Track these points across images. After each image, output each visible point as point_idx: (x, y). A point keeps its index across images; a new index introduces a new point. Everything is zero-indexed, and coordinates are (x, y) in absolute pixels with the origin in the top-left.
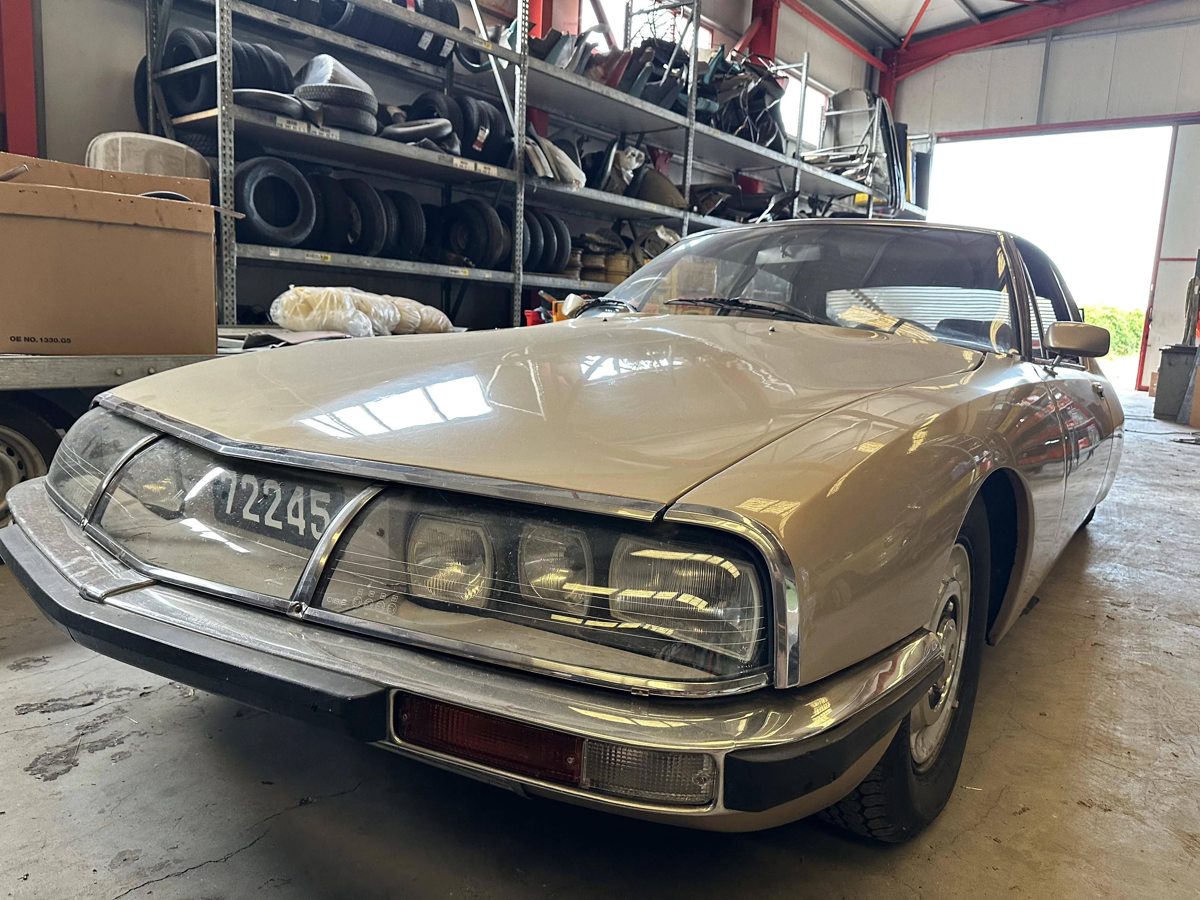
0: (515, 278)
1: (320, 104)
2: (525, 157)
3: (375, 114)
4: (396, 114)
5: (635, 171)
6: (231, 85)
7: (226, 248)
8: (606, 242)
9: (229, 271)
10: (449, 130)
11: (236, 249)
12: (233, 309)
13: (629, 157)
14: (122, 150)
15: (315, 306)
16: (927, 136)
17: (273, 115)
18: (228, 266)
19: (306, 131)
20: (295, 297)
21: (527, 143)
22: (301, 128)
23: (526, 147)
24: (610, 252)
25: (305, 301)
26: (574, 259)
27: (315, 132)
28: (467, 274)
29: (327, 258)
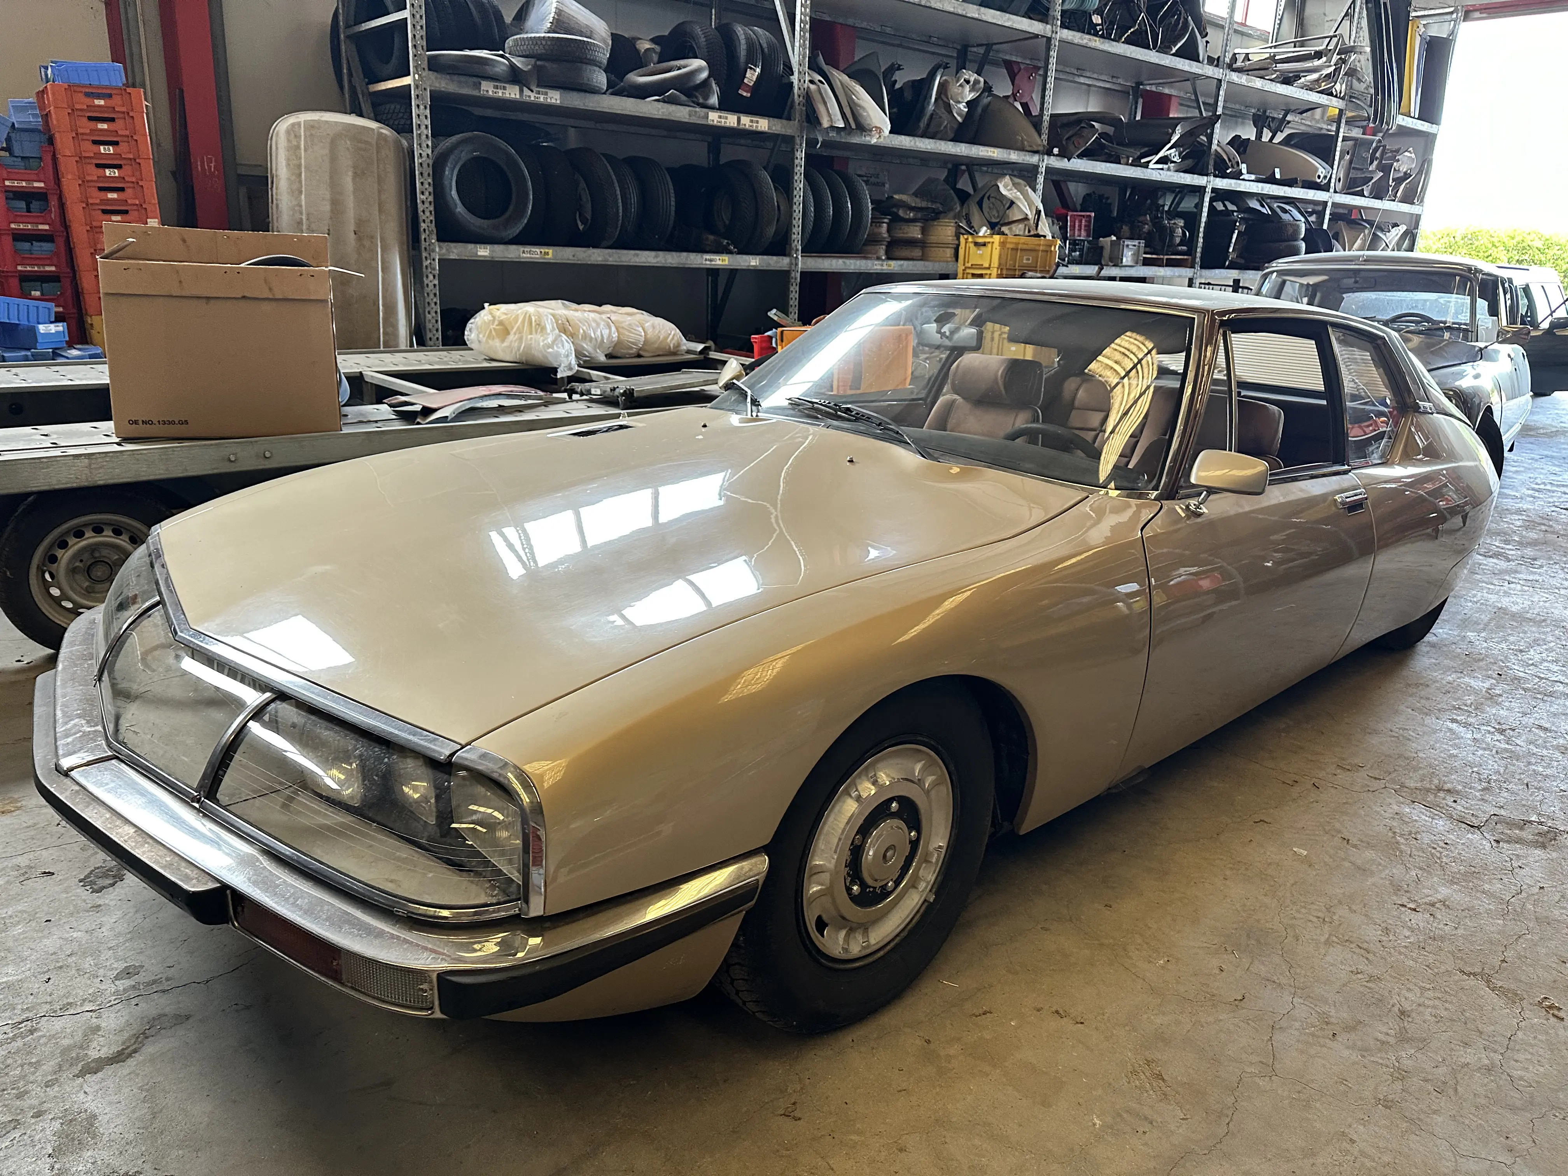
0: (791, 264)
1: (533, 61)
2: (807, 101)
3: (604, 67)
4: (647, 50)
5: (969, 103)
6: (425, 48)
7: (425, 249)
8: (924, 204)
9: (431, 277)
10: (704, 75)
11: (437, 249)
12: (437, 321)
13: (961, 85)
14: (305, 135)
15: (513, 328)
16: (1452, 9)
17: (475, 79)
18: (430, 270)
19: (518, 97)
20: (490, 318)
21: (811, 82)
22: (512, 93)
23: (808, 87)
24: (930, 217)
25: (501, 323)
26: (876, 230)
27: (530, 97)
28: (727, 263)
29: (547, 254)
